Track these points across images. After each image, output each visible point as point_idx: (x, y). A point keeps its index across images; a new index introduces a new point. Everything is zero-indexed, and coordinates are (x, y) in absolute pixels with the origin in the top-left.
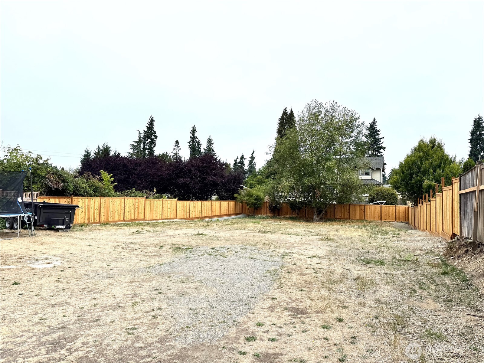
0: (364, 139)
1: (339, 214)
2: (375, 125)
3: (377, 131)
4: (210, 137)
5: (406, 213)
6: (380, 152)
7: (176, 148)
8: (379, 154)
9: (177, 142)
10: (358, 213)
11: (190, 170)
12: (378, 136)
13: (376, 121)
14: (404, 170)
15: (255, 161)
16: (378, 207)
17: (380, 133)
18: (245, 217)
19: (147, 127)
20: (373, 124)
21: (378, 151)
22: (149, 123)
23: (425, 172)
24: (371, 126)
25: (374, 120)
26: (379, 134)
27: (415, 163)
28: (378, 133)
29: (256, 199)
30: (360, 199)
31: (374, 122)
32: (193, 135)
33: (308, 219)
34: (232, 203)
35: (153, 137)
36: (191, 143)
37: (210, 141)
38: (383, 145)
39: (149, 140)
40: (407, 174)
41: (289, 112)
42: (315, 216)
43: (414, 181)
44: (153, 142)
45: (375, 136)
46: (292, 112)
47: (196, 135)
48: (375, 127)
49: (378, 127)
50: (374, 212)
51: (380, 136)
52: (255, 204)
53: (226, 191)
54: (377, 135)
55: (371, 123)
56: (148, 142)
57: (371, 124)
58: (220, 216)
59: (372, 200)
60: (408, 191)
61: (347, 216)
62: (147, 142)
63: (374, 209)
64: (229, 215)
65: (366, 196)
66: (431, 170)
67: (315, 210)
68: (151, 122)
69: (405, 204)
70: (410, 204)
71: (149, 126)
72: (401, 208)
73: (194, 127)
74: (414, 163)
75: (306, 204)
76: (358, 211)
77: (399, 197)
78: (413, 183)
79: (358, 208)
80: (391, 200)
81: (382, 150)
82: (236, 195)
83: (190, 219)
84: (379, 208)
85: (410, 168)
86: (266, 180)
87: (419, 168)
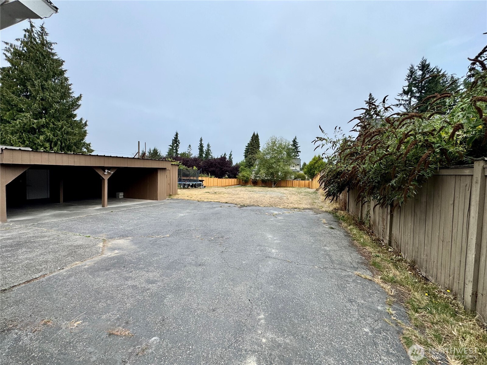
0: (291, 147)
1: (282, 185)
5: (309, 184)
6: (298, 154)
7: (189, 149)
8: (298, 155)
9: (190, 146)
10: (290, 184)
11: (215, 165)
15: (232, 156)
16: (298, 181)
17: (298, 144)
18: (241, 186)
20: (295, 139)
21: (297, 153)
22: (175, 135)
23: (316, 168)
25: (296, 137)
29: (247, 178)
30: (291, 178)
32: (201, 142)
33: (270, 186)
34: (236, 180)
35: (177, 143)
36: (200, 147)
37: (208, 145)
38: (299, 150)
39: (175, 145)
41: (256, 134)
42: (273, 185)
43: (312, 171)
44: (177, 145)
45: (296, 145)
46: (257, 134)
47: (202, 142)
49: (297, 141)
50: (296, 184)
51: (298, 146)
52: (246, 180)
53: (232, 174)
58: (232, 185)
59: (295, 179)
60: (310, 175)
61: (285, 185)
63: (296, 182)
64: (235, 185)
65: (293, 177)
66: (318, 168)
67: (273, 183)
68: (177, 135)
69: (309, 180)
70: (311, 180)
71: (175, 137)
72: (307, 182)
73: (201, 138)
74: (312, 165)
75: (269, 180)
76: (290, 183)
77: (306, 177)
79: (290, 182)
80: (303, 179)
81: (299, 153)
82: (237, 176)
83: (222, 186)
85: (311, 167)
86: (245, 169)
87: (314, 167)
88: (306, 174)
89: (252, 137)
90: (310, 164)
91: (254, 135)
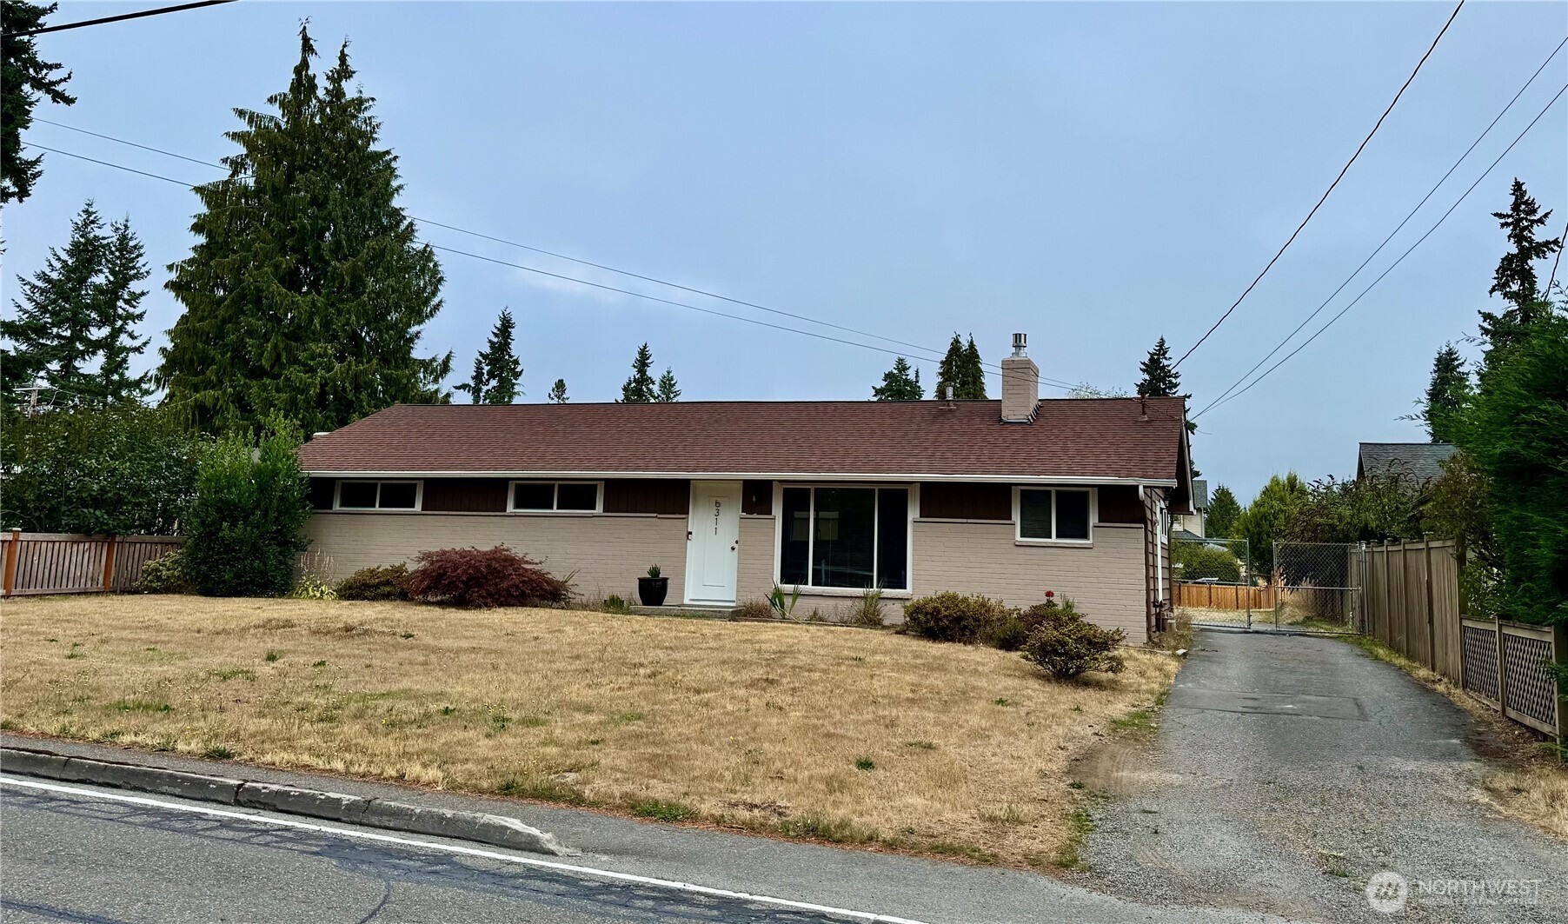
2: (1166, 358)
3: (1169, 376)
4: (669, 373)
12: (1175, 390)
13: (1166, 346)
14: (1250, 527)
16: (1205, 589)
17: (1178, 380)
19: (490, 341)
20: (1159, 355)
22: (496, 331)
24: (1151, 360)
25: (1162, 343)
26: (1176, 385)
27: (1266, 517)
28: (1174, 381)
31: (1161, 350)
35: (507, 373)
39: (494, 383)
40: (1254, 533)
41: (965, 345)
44: (505, 387)
45: (1165, 389)
46: (972, 345)
48: (1166, 362)
49: (1171, 362)
50: (1197, 599)
51: (1180, 392)
54: (1170, 389)
55: (1152, 351)
56: (490, 387)
57: (1152, 355)
60: (1258, 559)
62: (485, 388)
63: (1196, 593)
69: (1255, 584)
70: (1262, 583)
71: (496, 340)
72: (1246, 591)
73: (645, 347)
77: (1243, 570)
78: (1263, 548)
80: (1228, 575)
84: (1207, 592)
85: (1258, 525)
88: (1239, 555)
89: (946, 363)
90: (1254, 515)
91: (956, 346)
